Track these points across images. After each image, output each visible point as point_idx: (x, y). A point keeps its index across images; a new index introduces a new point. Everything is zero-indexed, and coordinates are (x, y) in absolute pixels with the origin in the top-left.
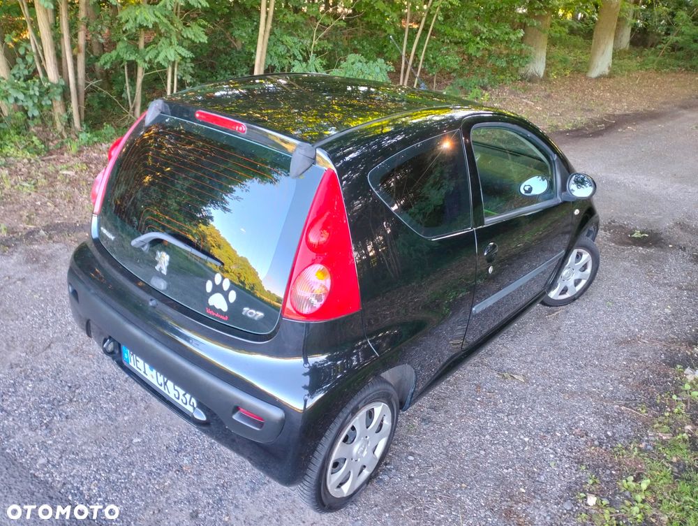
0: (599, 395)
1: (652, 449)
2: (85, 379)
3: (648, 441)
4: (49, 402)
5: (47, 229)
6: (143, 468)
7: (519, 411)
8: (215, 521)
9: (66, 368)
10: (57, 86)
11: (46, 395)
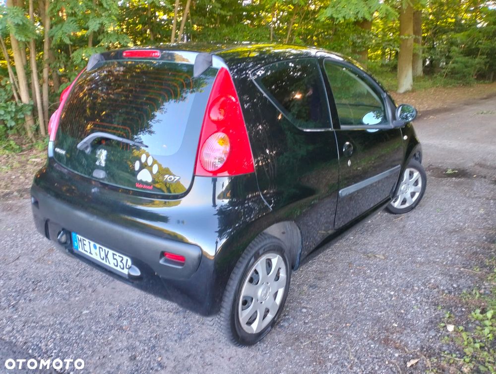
0: (442, 263)
1: (489, 293)
2: (45, 277)
3: (485, 288)
4: (16, 291)
5: (19, 191)
6: (90, 329)
7: (384, 276)
8: (150, 361)
9: (31, 270)
10: (29, 105)
11: (14, 287)
